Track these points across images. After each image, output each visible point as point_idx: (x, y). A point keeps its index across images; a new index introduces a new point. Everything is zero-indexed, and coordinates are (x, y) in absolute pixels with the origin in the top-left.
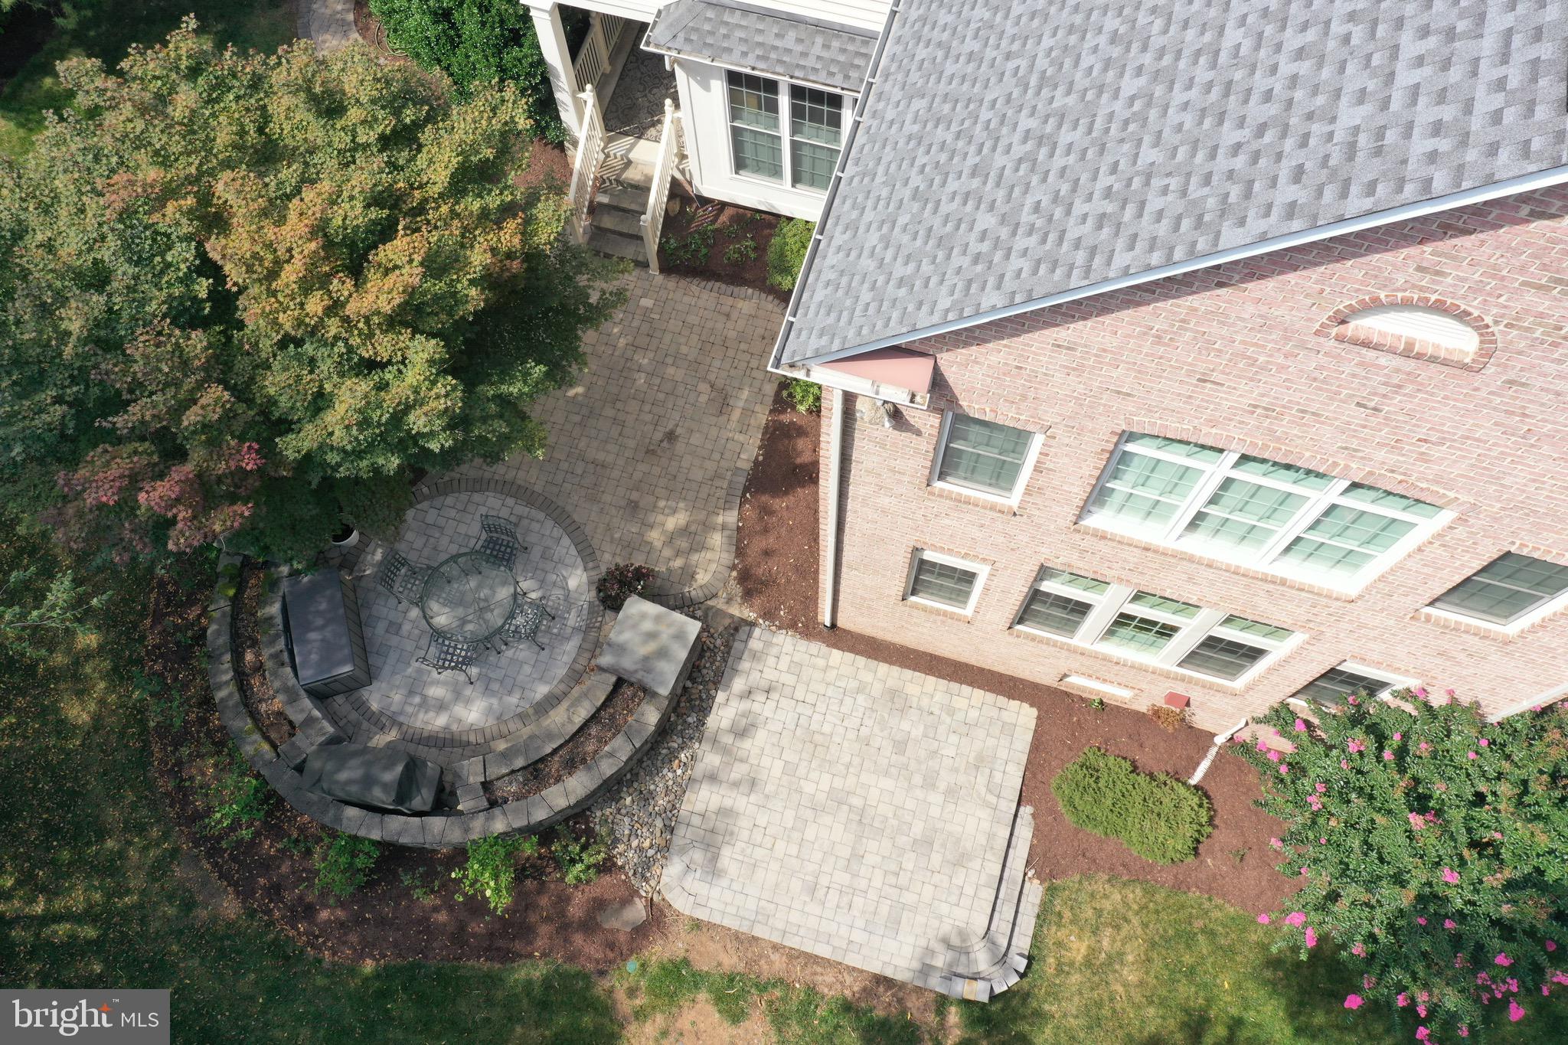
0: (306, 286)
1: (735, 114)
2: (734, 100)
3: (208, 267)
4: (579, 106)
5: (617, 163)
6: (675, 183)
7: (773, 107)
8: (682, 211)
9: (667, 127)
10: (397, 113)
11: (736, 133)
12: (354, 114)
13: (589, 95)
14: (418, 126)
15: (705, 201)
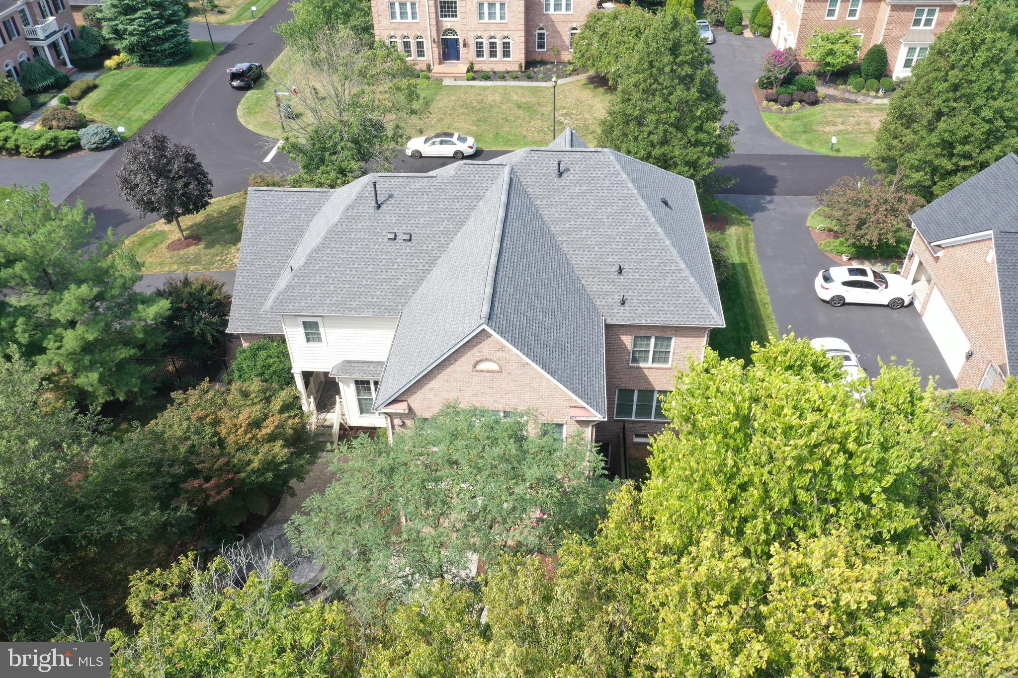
0: (246, 432)
1: (358, 393)
2: (358, 389)
3: (216, 434)
4: (309, 403)
5: (322, 421)
6: (341, 425)
7: (369, 389)
8: (344, 433)
9: (338, 405)
10: (265, 393)
11: (359, 400)
12: (253, 395)
13: (312, 399)
14: (270, 396)
15: (351, 428)
